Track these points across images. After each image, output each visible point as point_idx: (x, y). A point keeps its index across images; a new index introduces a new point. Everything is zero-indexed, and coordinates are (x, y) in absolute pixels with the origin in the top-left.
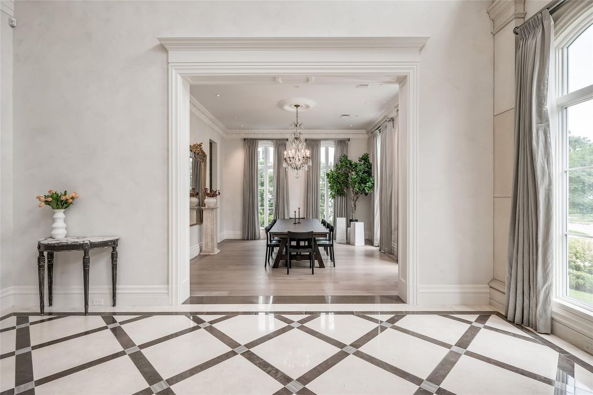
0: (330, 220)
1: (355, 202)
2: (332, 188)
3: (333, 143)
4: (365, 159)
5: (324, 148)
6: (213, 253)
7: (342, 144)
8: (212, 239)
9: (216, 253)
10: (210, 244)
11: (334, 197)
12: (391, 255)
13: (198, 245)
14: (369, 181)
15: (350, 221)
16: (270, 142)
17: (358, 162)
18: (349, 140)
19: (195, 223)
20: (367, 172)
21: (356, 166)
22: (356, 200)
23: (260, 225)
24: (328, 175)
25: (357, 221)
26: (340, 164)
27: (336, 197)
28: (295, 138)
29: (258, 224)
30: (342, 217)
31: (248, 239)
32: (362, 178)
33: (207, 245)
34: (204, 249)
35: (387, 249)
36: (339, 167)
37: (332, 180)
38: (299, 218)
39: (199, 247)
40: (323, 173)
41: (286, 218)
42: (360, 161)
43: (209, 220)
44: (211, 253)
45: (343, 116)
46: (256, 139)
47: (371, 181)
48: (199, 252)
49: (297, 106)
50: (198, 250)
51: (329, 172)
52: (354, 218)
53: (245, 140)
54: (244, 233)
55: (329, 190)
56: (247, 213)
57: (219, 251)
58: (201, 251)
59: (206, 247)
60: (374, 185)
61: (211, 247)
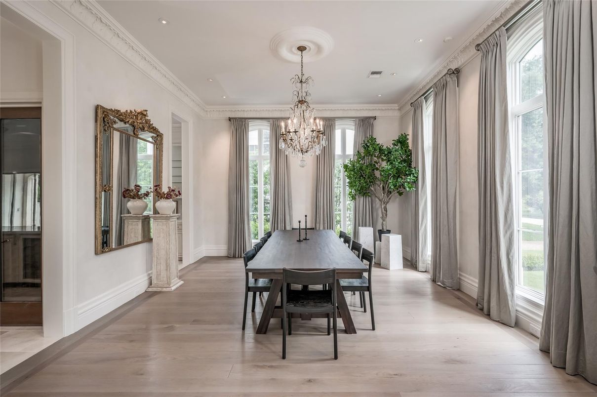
0: (349, 230)
1: (386, 205)
2: (351, 185)
3: (353, 123)
4: (402, 141)
5: (340, 130)
6: (168, 289)
7: (365, 124)
8: (167, 266)
9: (173, 288)
10: (164, 274)
11: (353, 198)
12: (457, 293)
13: (146, 274)
14: (410, 175)
15: (380, 233)
16: (265, 123)
17: (392, 146)
18: (375, 118)
19: (140, 240)
20: (405, 161)
21: (390, 152)
22: (388, 202)
23: (252, 236)
24: (346, 167)
25: (389, 232)
26: (362, 151)
27: (357, 197)
28: (300, 102)
29: (249, 236)
30: (366, 226)
31: (234, 257)
32: (397, 169)
33: (158, 275)
34: (154, 282)
35: (448, 282)
36: (363, 155)
37: (352, 173)
38: (306, 229)
39: (147, 278)
40: (338, 164)
41: (288, 228)
42: (394, 144)
43: (162, 235)
44: (164, 290)
45: (373, 73)
46: (246, 119)
47: (413, 174)
48: (147, 286)
49: (301, 49)
50: (146, 283)
51: (347, 162)
52: (385, 228)
53: (230, 119)
54: (229, 248)
55: (347, 188)
56: (234, 221)
57: (182, 282)
58: (151, 284)
59: (157, 278)
60: (417, 180)
61: (165, 279)
